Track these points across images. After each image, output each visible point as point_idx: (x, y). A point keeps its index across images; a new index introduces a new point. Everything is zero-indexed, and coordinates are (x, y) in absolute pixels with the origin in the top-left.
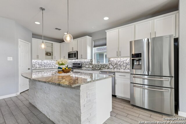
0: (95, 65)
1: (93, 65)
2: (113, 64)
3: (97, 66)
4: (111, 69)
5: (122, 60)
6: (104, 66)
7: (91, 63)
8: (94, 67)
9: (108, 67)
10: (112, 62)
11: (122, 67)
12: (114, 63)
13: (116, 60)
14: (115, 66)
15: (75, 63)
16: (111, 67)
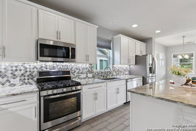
0: (97, 73)
1: (94, 74)
2: (116, 71)
3: (100, 74)
4: (115, 76)
5: (122, 67)
6: (108, 73)
7: (90, 70)
8: (95, 75)
9: (112, 74)
10: (115, 68)
11: (122, 73)
12: (117, 69)
13: (118, 67)
14: (118, 72)
15: (45, 70)
16: (114, 74)
